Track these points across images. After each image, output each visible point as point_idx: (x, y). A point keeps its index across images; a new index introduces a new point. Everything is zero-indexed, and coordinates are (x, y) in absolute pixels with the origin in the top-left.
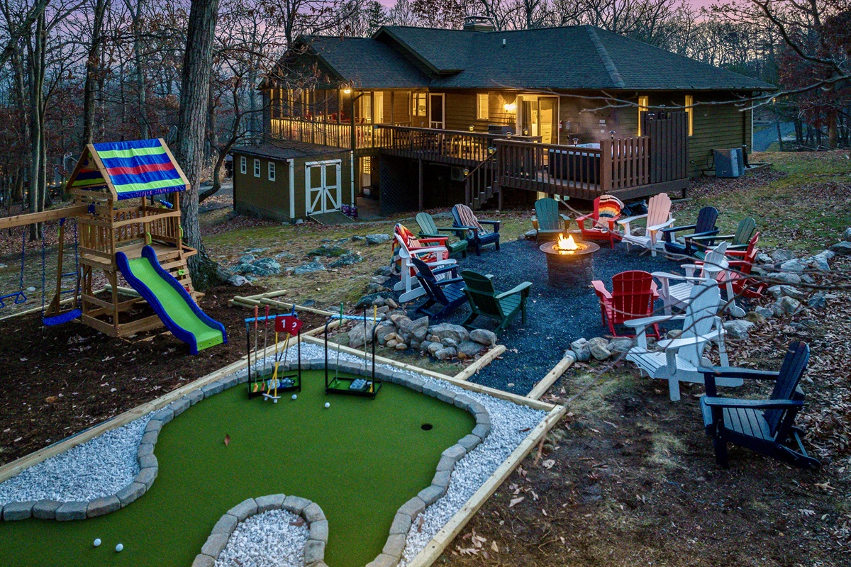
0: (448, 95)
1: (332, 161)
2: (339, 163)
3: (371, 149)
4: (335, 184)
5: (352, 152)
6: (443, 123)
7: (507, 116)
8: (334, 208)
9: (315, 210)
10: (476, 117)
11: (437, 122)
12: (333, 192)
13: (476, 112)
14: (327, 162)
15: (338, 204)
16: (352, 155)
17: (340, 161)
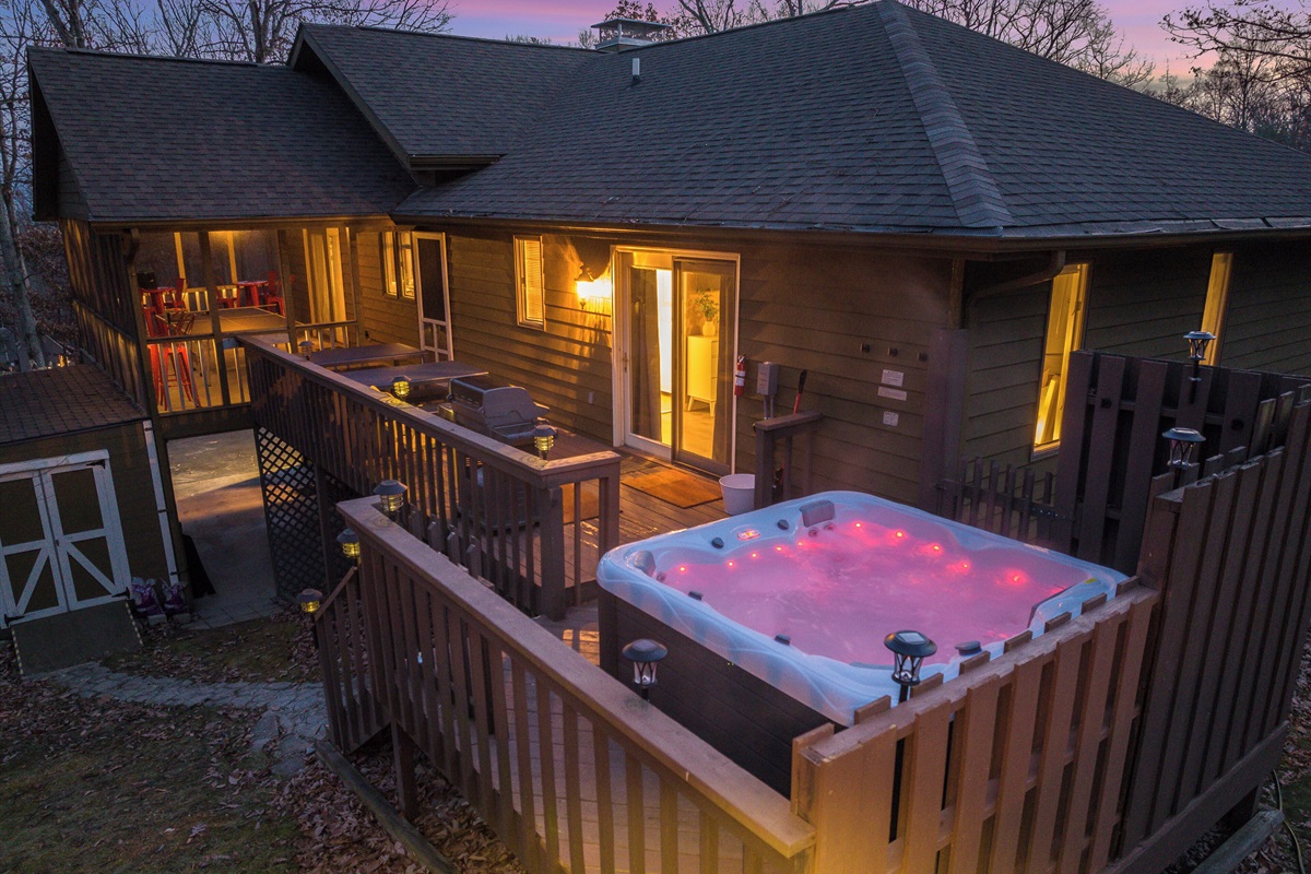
0: (454, 239)
1: (74, 459)
2: (101, 462)
3: (217, 410)
4: (101, 526)
5: (147, 424)
6: (448, 323)
7: (590, 320)
8: (105, 592)
9: (30, 608)
10: (514, 314)
11: (435, 322)
12: (97, 550)
13: (514, 298)
14: (51, 462)
15: (121, 580)
16: (149, 436)
17: (103, 454)
